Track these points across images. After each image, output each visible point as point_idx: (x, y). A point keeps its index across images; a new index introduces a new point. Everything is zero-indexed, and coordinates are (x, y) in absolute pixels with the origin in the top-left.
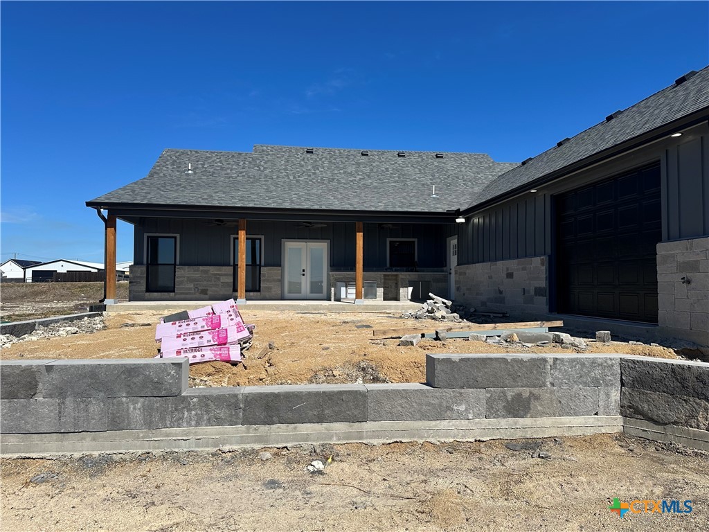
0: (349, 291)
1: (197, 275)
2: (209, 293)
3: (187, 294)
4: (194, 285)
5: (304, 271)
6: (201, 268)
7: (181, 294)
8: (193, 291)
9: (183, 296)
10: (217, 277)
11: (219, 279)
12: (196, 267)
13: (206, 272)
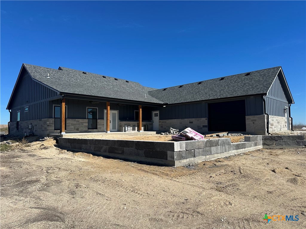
0: (128, 128)
1: (75, 123)
2: (79, 130)
3: (71, 130)
4: (74, 127)
5: (110, 121)
6: (76, 120)
7: (69, 130)
8: (73, 129)
9: (69, 131)
10: (82, 123)
11: (83, 124)
12: (75, 119)
13: (78, 121)
